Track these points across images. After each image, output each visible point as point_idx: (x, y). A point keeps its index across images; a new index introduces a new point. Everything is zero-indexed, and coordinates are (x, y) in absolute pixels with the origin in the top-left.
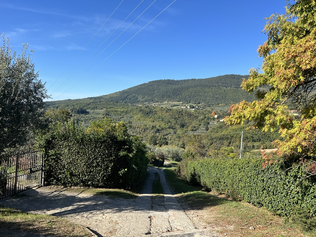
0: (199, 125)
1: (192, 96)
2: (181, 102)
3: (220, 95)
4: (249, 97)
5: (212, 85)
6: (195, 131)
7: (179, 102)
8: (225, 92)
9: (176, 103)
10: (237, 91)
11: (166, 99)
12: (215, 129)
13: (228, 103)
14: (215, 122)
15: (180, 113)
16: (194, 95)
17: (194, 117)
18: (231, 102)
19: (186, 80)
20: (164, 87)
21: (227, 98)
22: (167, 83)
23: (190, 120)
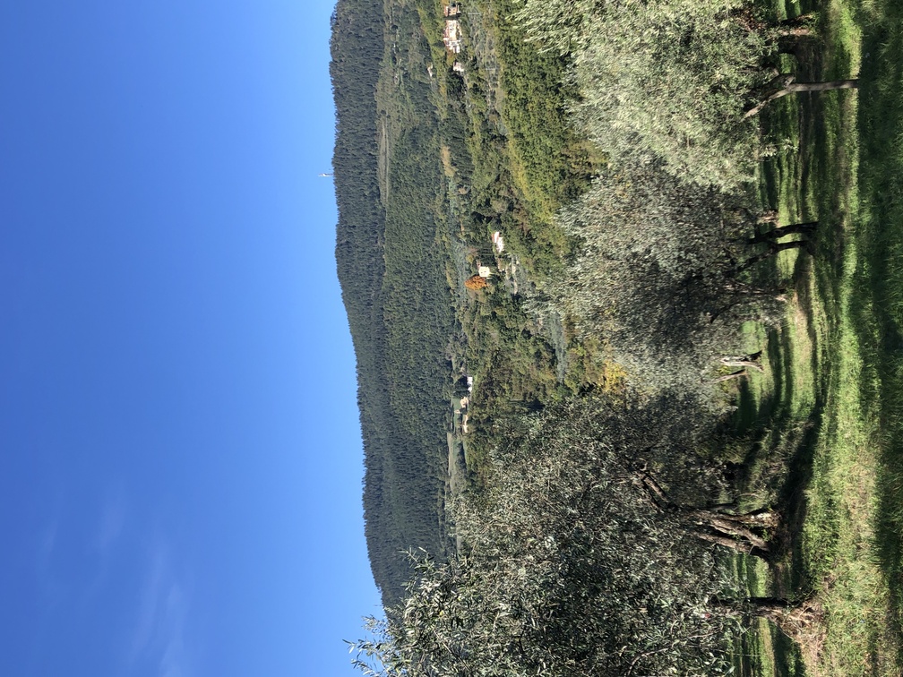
0: (530, 336)
1: (422, 396)
2: (450, 436)
3: (414, 288)
4: (416, 176)
5: (378, 324)
6: (554, 351)
7: (447, 448)
8: (400, 272)
9: (453, 458)
10: (394, 227)
11: (439, 504)
12: (537, 262)
13: (442, 252)
14: (510, 270)
15: (482, 430)
16: (416, 388)
17: (499, 366)
18: (439, 242)
19: (364, 428)
20: (394, 516)
21: (424, 261)
22: (378, 505)
23: (510, 384)
